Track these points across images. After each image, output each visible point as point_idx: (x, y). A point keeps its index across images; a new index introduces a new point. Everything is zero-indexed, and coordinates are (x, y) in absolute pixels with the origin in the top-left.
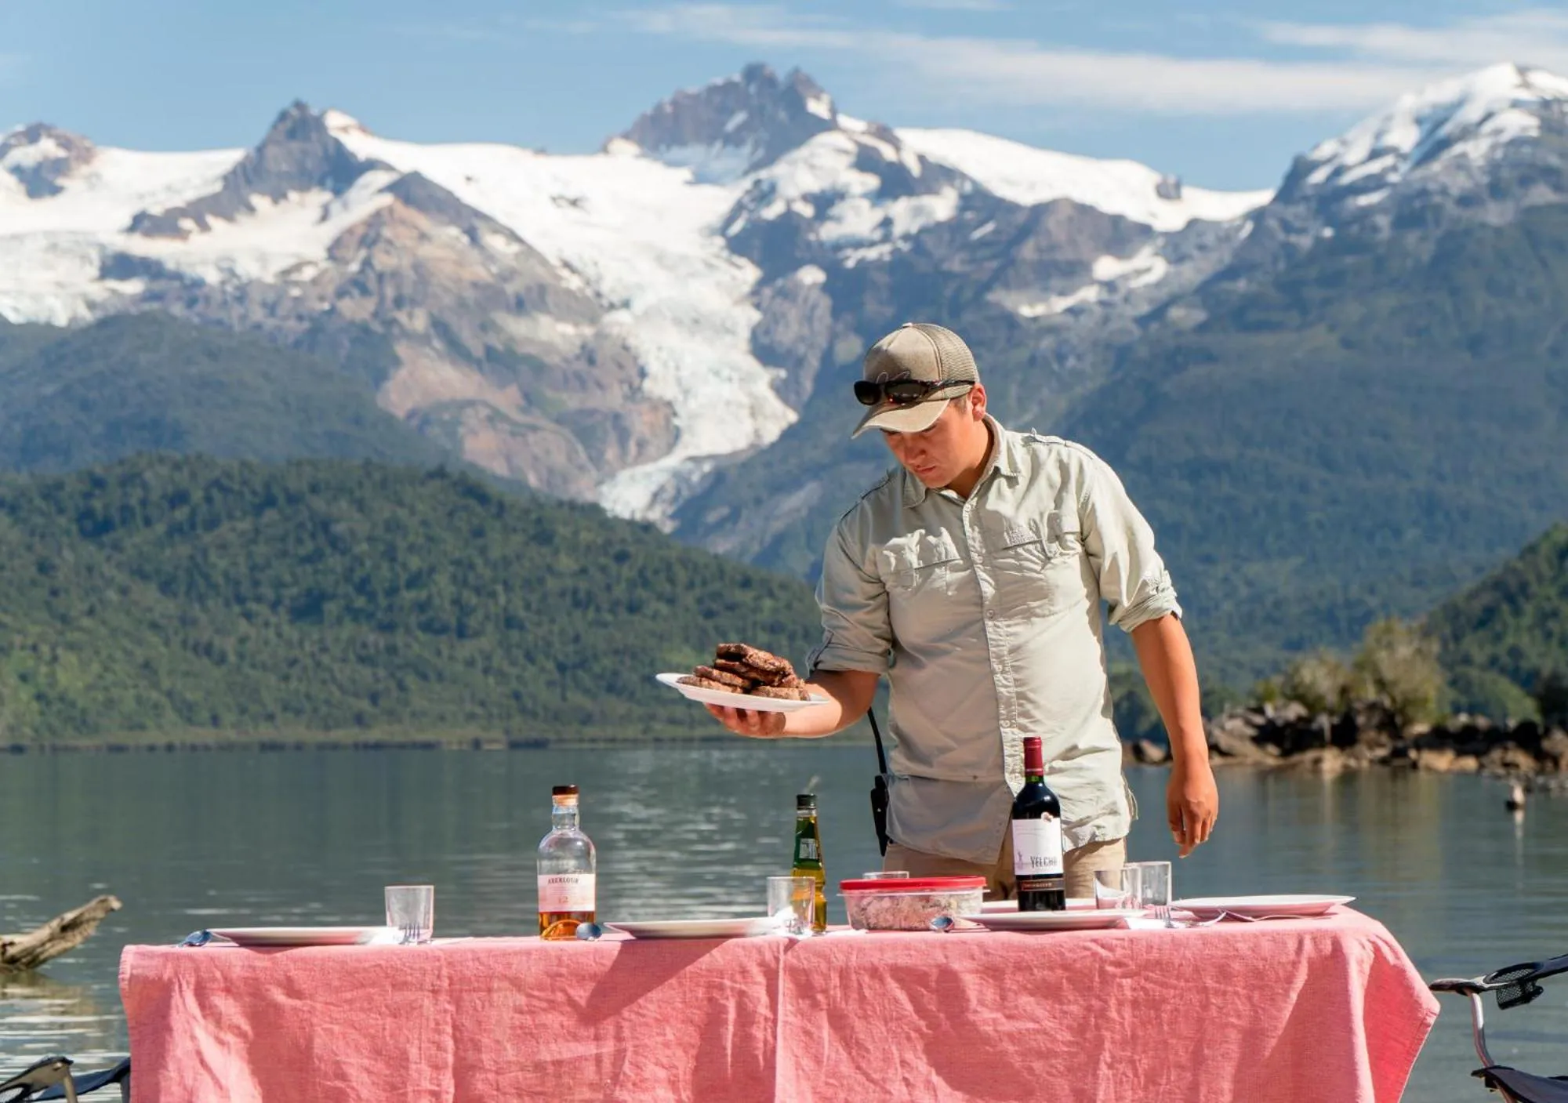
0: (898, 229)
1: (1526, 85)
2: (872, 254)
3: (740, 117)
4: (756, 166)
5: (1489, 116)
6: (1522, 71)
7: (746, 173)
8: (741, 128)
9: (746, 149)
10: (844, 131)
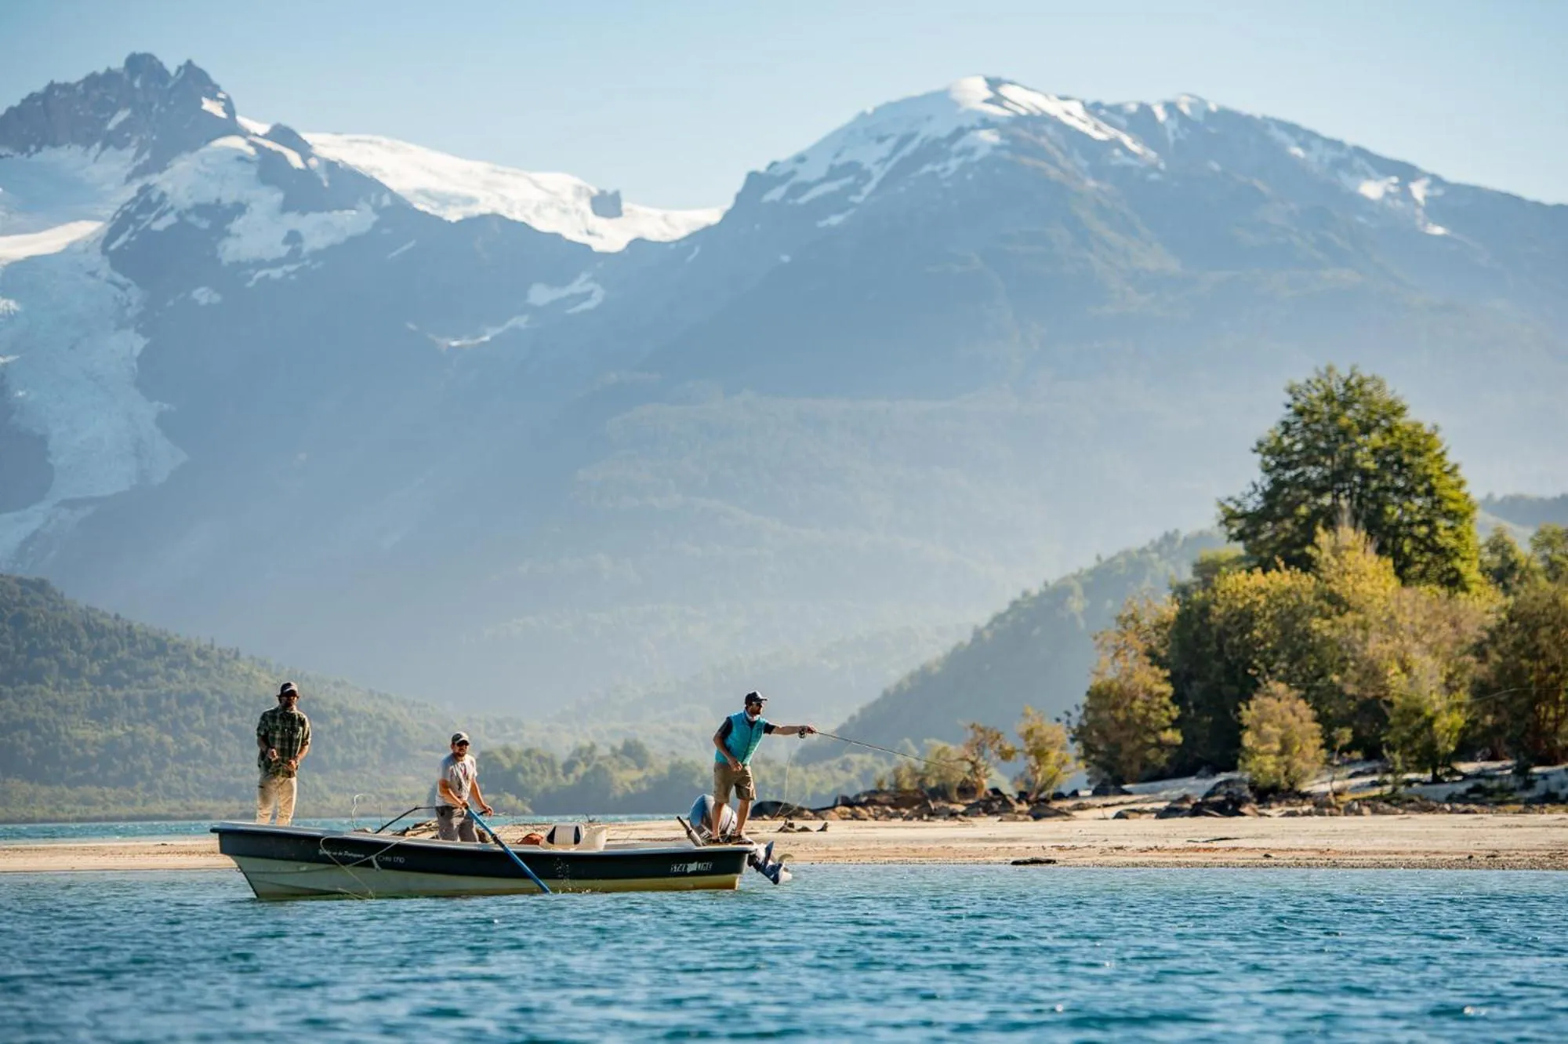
0: (307, 247)
1: (998, 100)
2: (276, 273)
3: (122, 115)
4: (140, 172)
5: (960, 132)
6: (994, 84)
7: (129, 179)
8: (123, 126)
9: (130, 152)
10: (244, 133)
